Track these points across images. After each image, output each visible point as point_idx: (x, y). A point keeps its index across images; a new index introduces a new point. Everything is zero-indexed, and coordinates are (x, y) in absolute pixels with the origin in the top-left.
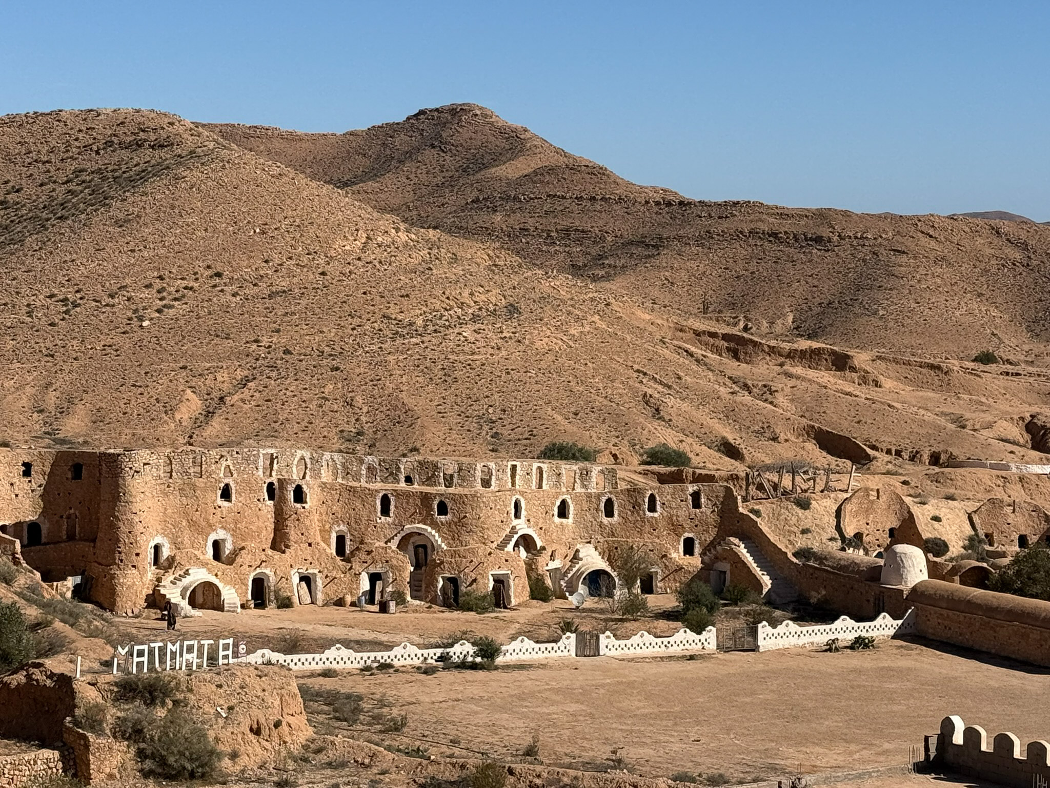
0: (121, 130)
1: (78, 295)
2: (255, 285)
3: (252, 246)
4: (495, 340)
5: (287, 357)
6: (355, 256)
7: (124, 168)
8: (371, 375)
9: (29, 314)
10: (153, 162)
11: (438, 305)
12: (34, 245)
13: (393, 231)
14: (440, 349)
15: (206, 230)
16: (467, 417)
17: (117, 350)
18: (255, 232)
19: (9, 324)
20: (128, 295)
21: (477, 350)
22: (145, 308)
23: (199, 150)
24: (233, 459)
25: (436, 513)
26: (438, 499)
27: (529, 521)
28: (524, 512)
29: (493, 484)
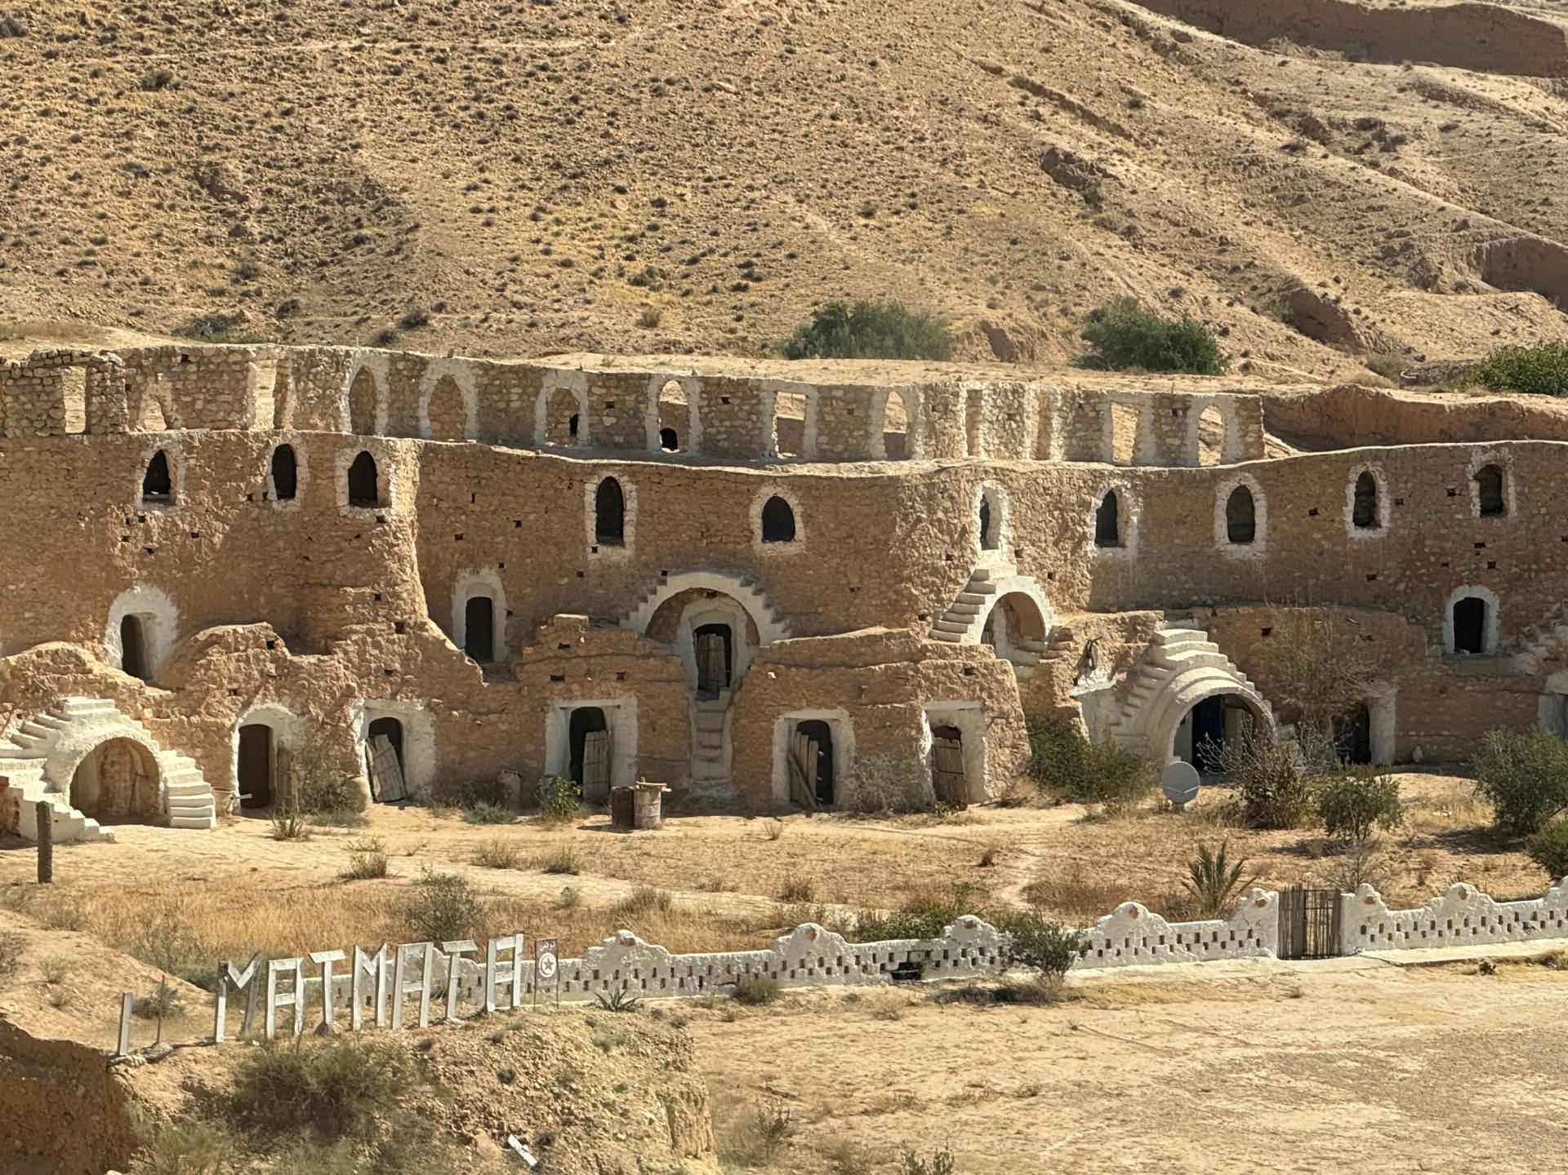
8: (261, 98)
16: (557, 222)
24: (173, 377)
25: (759, 533)
26: (767, 492)
27: (1018, 554)
28: (1006, 532)
29: (920, 449)
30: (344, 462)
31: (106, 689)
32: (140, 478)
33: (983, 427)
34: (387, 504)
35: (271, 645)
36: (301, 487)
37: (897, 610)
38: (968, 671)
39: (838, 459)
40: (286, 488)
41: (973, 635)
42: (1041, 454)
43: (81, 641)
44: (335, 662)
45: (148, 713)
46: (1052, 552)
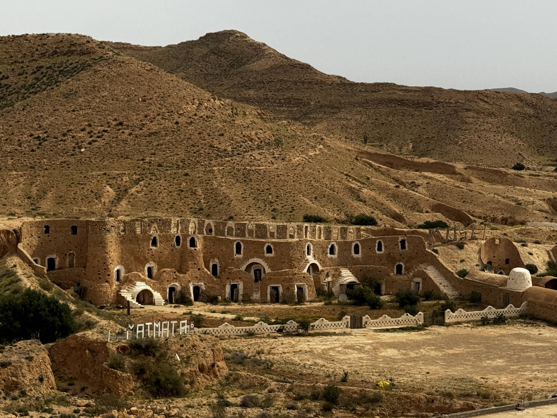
0: (60, 45)
1: (45, 135)
2: (141, 129)
3: (138, 108)
4: (270, 159)
5: (160, 168)
6: (194, 113)
7: (64, 66)
8: (205, 178)
9: (20, 145)
10: (80, 62)
11: (239, 140)
12: (20, 108)
13: (212, 100)
14: (241, 163)
15: (113, 100)
16: (258, 200)
17: (68, 165)
18: (139, 100)
19: (9, 151)
20: (73, 135)
21: (261, 164)
22: (82, 142)
23: (105, 56)
24: (158, 224)
25: (266, 252)
26: (267, 245)
27: (314, 256)
28: (312, 252)
29: (296, 236)
30: (189, 239)
31: (143, 280)
32: (151, 242)
33: (308, 233)
34: (197, 247)
35: (175, 272)
36: (181, 244)
37: (291, 267)
38: (304, 277)
39: (280, 238)
40: (178, 244)
41: (305, 271)
42: (320, 238)
43: (140, 272)
44: (187, 276)
45: (151, 285)
46: (321, 256)
